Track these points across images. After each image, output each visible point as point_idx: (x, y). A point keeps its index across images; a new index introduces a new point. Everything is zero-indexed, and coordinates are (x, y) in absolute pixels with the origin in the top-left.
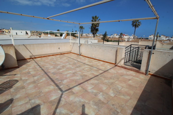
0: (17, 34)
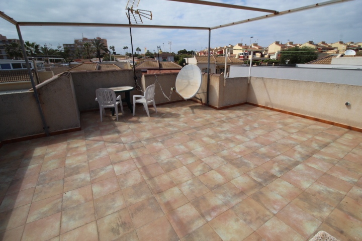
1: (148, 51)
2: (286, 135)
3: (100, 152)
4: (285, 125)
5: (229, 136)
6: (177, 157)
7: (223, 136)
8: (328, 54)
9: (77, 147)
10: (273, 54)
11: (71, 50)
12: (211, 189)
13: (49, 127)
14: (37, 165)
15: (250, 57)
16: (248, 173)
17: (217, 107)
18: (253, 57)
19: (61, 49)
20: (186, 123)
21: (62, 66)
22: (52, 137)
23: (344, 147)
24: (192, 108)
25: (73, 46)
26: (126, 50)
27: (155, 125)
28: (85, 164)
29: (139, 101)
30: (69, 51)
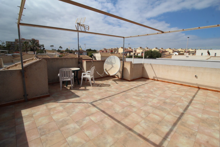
0: (202, 55)
1: (67, 49)
2: (173, 93)
3: (74, 109)
4: (169, 88)
5: (146, 95)
6: (125, 108)
7: (143, 95)
8: (166, 54)
9: (55, 108)
10: (139, 53)
11: (12, 45)
12: (158, 124)
13: (28, 95)
14: (31, 122)
15: (128, 54)
16: (169, 113)
17: (129, 80)
18: (129, 54)
19: (4, 44)
20: (117, 89)
21: (7, 55)
22: (30, 102)
23: (202, 97)
24: (115, 81)
25: (13, 43)
26: (52, 47)
27: (99, 91)
28: (69, 118)
29: (85, 76)
30: (10, 46)
